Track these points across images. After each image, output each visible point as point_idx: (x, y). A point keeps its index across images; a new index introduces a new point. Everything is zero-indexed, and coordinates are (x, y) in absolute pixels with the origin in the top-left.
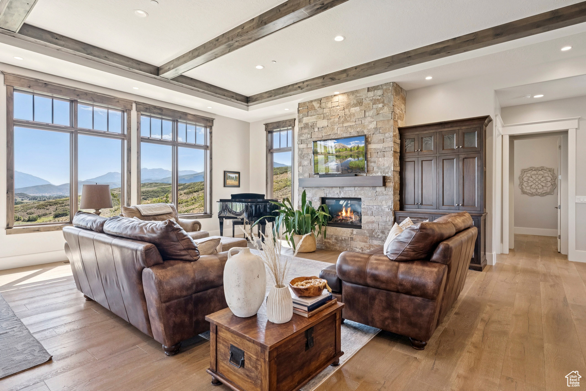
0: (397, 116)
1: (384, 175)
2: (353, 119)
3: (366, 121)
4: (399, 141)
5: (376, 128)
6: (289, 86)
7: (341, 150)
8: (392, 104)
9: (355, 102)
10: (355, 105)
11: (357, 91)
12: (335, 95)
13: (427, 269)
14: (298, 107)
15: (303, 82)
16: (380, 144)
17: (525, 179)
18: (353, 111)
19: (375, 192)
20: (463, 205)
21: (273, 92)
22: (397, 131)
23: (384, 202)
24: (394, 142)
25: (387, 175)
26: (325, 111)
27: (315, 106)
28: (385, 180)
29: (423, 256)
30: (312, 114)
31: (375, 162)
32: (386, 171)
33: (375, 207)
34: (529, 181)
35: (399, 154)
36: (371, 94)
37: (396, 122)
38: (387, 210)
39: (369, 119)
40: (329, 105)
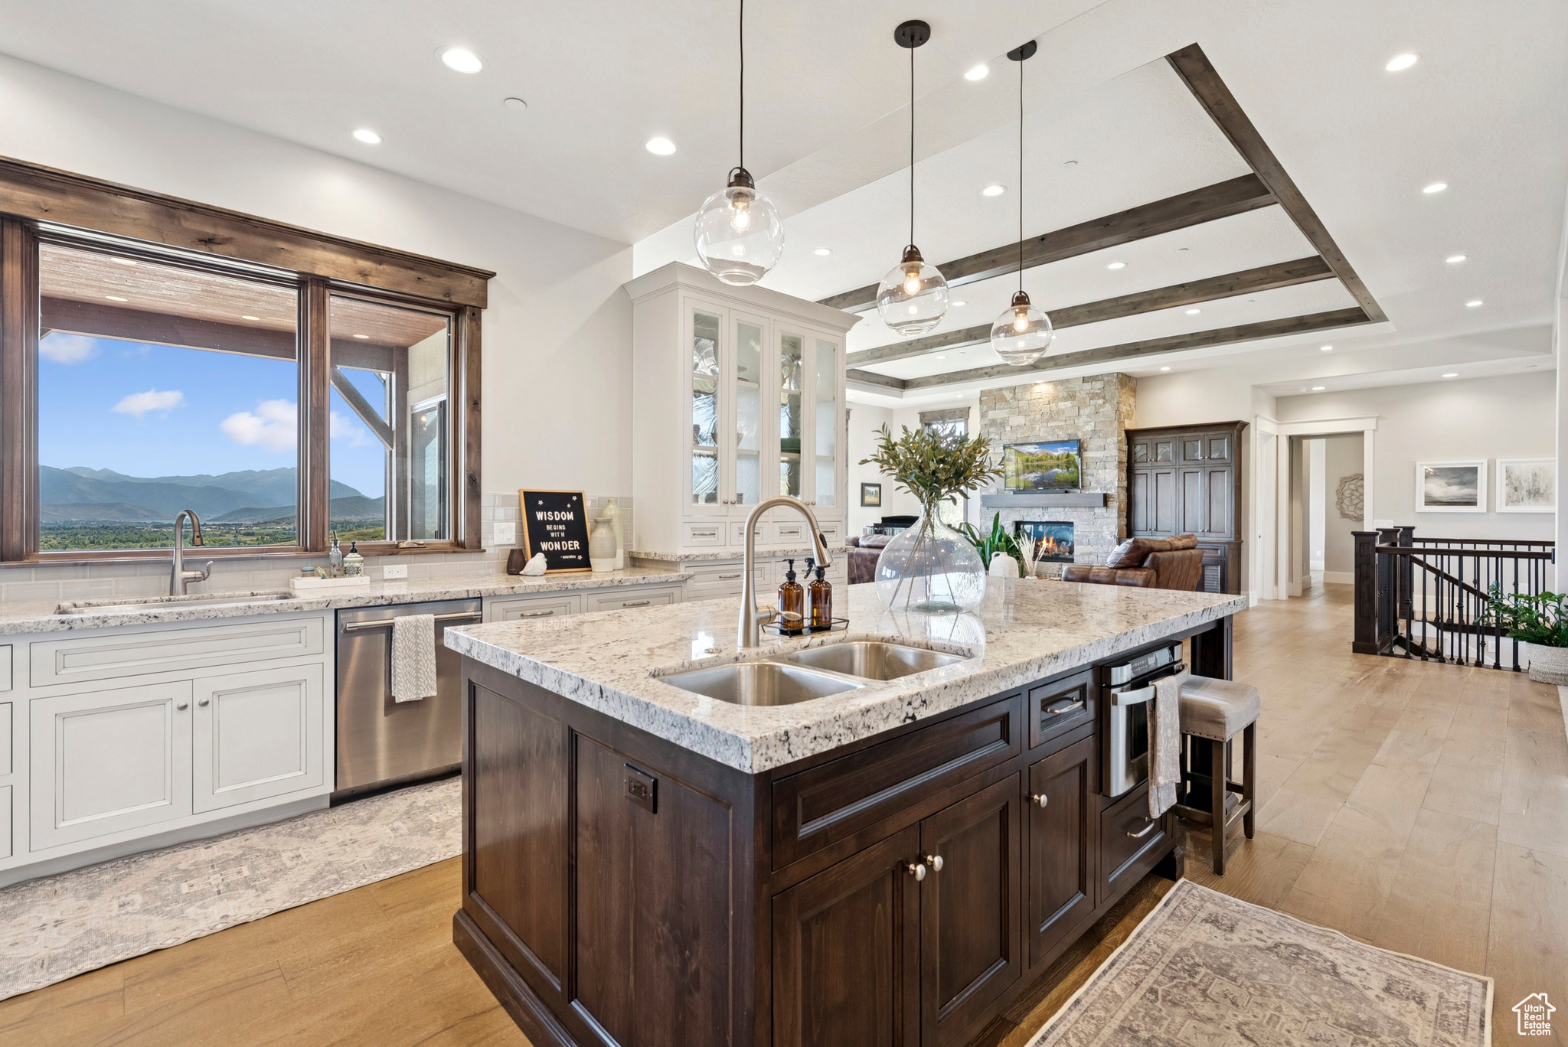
0: (1122, 415)
1: (1105, 492)
2: (1062, 418)
3: (1081, 422)
4: (1125, 448)
5: (1094, 431)
6: (971, 370)
7: (1044, 458)
8: (1115, 401)
9: (1065, 394)
10: (1065, 399)
11: (1067, 381)
12: (1035, 384)
13: (1138, 573)
14: (979, 396)
15: (992, 367)
16: (1099, 452)
17: (1347, 493)
18: (1063, 407)
19: (1092, 513)
20: (1210, 531)
21: (945, 376)
22: (1123, 435)
23: (1105, 527)
24: (1119, 450)
25: (1109, 492)
26: (1021, 404)
27: (1006, 396)
28: (1106, 499)
29: (1136, 564)
30: (1002, 407)
31: (1093, 475)
32: (1108, 487)
33: (1093, 534)
34: (1353, 497)
35: (1126, 464)
36: (1087, 386)
37: (1121, 423)
38: (1109, 537)
39: (1084, 418)
40: (1028, 396)
